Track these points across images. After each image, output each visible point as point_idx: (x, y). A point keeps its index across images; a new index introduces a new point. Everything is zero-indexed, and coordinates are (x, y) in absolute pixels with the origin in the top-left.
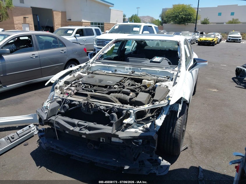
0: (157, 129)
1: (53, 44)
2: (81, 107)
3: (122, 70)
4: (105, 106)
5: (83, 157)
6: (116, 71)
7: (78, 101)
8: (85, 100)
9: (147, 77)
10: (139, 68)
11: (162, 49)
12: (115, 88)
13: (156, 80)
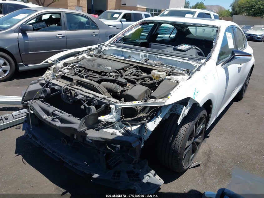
0: (146, 136)
1: (86, 25)
2: (61, 93)
3: (136, 57)
4: (85, 96)
5: (53, 153)
6: (129, 57)
7: (60, 86)
8: (68, 86)
9: (161, 68)
10: (156, 56)
11: (207, 39)
12: (111, 76)
13: (169, 72)
